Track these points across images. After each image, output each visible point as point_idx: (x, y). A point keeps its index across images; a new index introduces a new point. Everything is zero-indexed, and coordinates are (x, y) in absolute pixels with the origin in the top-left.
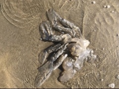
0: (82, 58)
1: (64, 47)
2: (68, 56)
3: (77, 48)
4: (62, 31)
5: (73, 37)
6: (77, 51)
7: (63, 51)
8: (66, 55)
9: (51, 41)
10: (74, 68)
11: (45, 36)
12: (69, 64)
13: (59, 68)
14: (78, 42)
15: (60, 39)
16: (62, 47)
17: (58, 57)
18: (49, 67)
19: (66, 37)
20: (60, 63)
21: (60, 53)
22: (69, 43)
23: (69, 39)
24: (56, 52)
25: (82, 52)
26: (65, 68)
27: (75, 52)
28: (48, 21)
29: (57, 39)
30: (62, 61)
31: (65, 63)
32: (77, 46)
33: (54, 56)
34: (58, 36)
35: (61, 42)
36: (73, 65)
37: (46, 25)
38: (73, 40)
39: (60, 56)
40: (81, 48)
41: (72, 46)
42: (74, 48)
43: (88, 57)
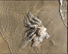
0: (42, 36)
1: (35, 30)
2: (36, 35)
3: (41, 32)
4: (34, 23)
5: (39, 26)
6: (41, 33)
7: (34, 33)
8: (35, 35)
9: (29, 27)
10: (39, 41)
11: (26, 25)
12: (37, 39)
13: (32, 40)
14: (41, 29)
15: (33, 27)
16: (34, 30)
17: (32, 35)
18: (27, 40)
19: (36, 26)
20: (32, 38)
21: (33, 33)
22: (37, 29)
23: (37, 27)
24: (31, 33)
25: (43, 33)
26: (34, 40)
27: (40, 33)
28: (28, 18)
29: (32, 26)
30: (34, 37)
31: (35, 38)
32: (41, 31)
33: (30, 35)
34: (32, 25)
35: (34, 28)
36: (38, 39)
37: (27, 20)
38: (39, 28)
39: (33, 35)
40: (43, 32)
41: (38, 31)
42: (39, 32)
43: (45, 36)
